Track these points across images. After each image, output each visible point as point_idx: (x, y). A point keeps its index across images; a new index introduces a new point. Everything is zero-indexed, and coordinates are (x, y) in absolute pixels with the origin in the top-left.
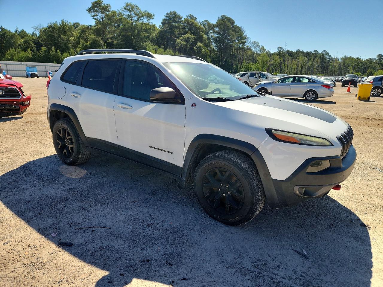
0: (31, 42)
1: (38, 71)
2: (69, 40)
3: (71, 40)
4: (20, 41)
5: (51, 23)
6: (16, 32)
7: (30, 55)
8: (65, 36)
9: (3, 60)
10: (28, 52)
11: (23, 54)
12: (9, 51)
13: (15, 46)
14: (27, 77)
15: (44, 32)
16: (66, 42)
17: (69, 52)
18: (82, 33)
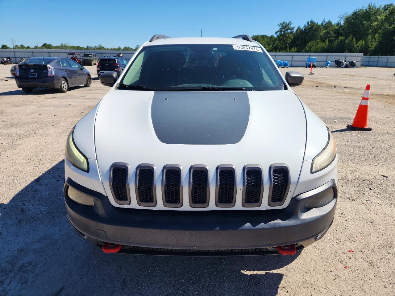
0: (332, 32)
1: (317, 61)
2: (370, 25)
3: (373, 25)
4: (322, 33)
5: (357, 10)
6: (322, 24)
7: (326, 45)
8: (368, 22)
9: (303, 52)
10: (325, 43)
11: (321, 45)
12: (309, 43)
13: (317, 38)
14: (306, 67)
15: (347, 20)
16: (367, 28)
17: (366, 39)
18: (389, 16)
